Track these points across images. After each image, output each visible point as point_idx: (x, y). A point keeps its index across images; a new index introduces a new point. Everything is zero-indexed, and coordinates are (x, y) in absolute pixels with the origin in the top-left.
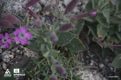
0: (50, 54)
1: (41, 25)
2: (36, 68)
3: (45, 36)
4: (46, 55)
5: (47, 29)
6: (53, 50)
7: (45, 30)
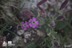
0: (51, 34)
1: (46, 17)
2: (43, 42)
3: (48, 23)
4: (49, 35)
5: (50, 19)
6: (53, 32)
7: (48, 19)
